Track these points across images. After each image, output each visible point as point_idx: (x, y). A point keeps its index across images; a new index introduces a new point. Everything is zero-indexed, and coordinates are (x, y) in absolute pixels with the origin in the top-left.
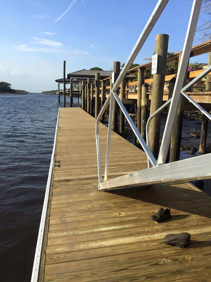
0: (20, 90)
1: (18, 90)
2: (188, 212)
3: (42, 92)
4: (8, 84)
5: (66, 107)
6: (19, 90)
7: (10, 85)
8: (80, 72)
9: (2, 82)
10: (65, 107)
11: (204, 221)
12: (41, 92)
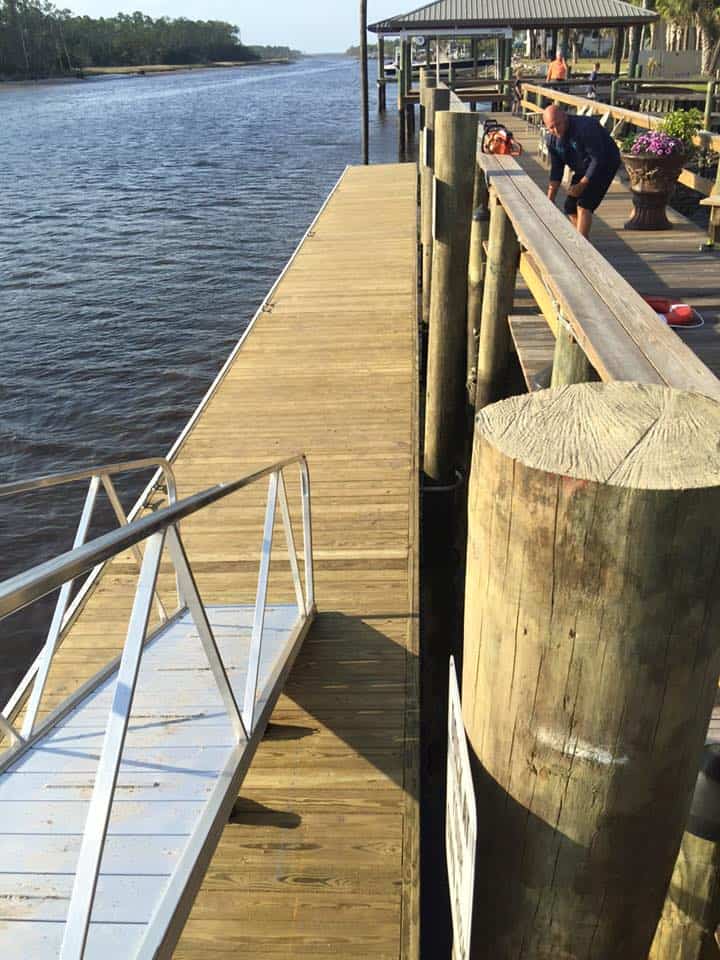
0: (272, 46)
1: (265, 45)
2: (319, 719)
3: (348, 51)
4: (229, 26)
5: (370, 162)
6: (269, 47)
7: (236, 30)
8: (433, 7)
9: (210, 22)
10: (367, 163)
11: (327, 755)
12: (344, 50)
